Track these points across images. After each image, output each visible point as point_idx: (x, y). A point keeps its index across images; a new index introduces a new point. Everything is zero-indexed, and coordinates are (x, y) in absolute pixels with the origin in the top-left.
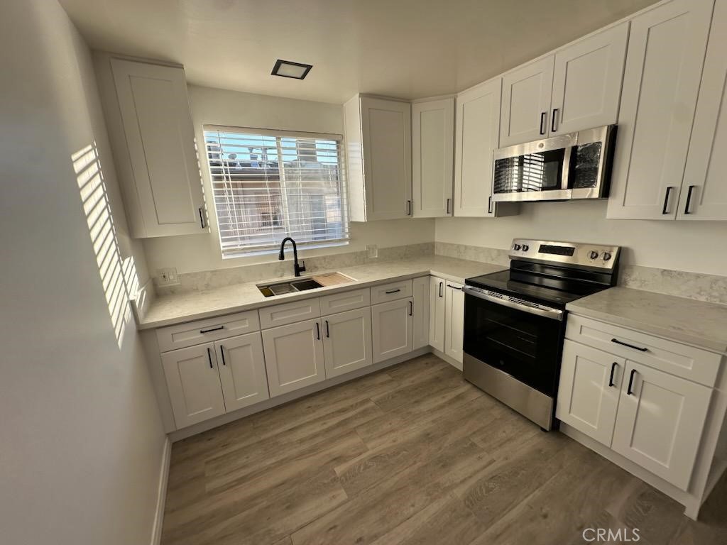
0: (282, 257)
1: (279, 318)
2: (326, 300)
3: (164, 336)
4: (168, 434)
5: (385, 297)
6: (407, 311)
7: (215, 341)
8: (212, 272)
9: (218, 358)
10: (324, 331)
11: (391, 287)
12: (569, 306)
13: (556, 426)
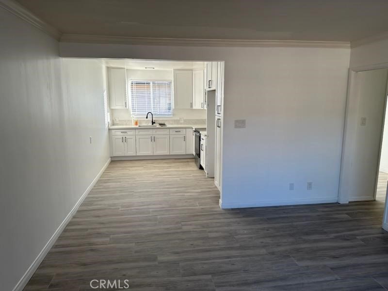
0: (147, 118)
1: (141, 133)
2: (154, 130)
3: (113, 131)
4: (111, 157)
5: (175, 133)
6: (183, 139)
7: (124, 135)
8: (128, 120)
9: (124, 140)
10: (153, 139)
11: (178, 130)
12: (201, 132)
13: (201, 168)
